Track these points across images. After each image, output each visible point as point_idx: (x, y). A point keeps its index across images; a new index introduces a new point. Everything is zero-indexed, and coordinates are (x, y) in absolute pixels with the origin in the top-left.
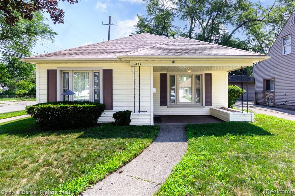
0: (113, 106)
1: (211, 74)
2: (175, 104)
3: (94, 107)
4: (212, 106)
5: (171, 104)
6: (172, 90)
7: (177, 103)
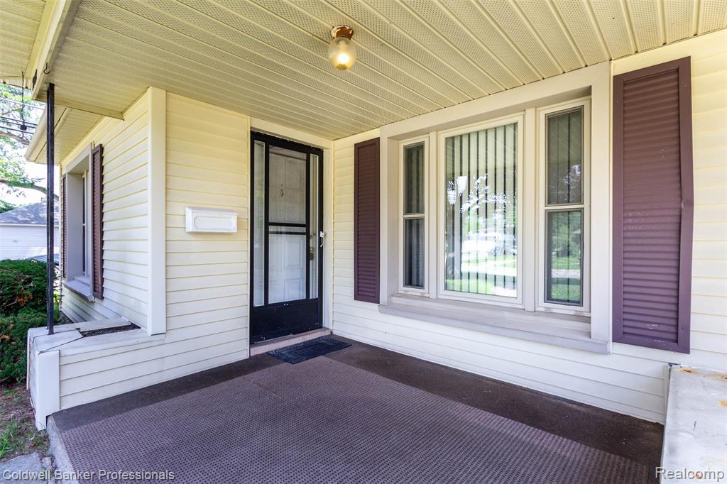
2: (423, 297)
5: (405, 296)
6: (418, 220)
7: (433, 295)
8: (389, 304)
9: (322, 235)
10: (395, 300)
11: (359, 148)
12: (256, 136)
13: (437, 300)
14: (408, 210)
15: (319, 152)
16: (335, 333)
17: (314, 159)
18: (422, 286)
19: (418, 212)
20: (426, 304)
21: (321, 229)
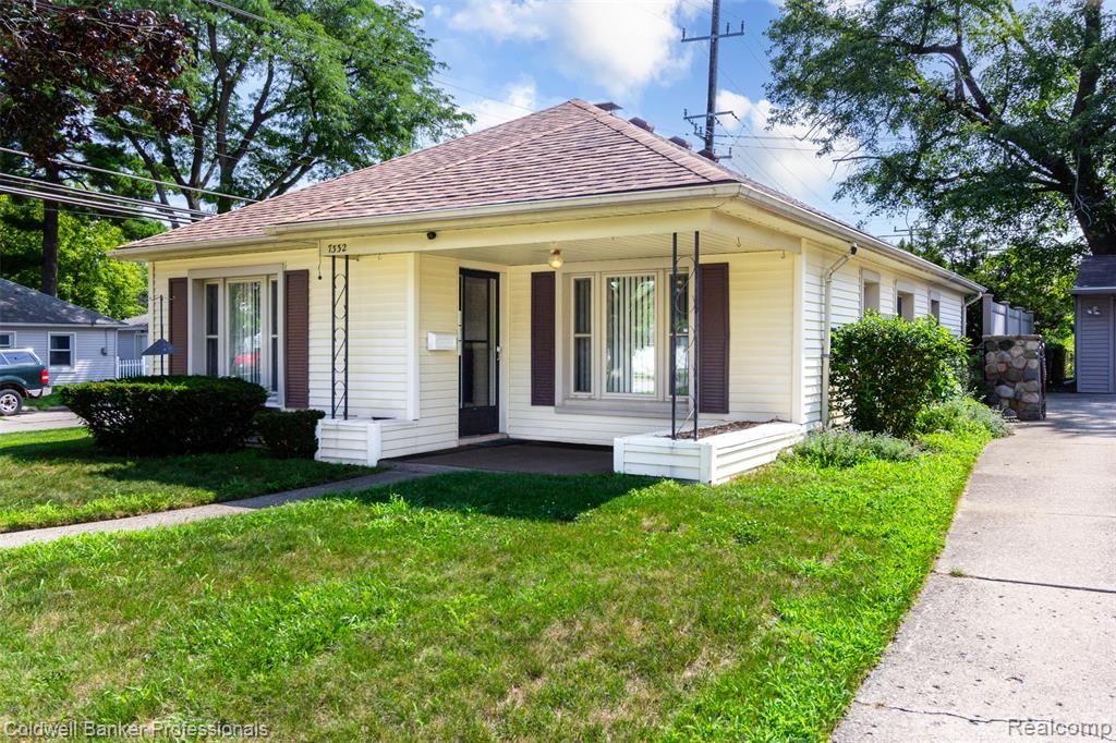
0: (310, 395)
1: (727, 264)
2: (590, 399)
3: (181, 393)
4: (727, 412)
5: (576, 399)
6: (585, 339)
7: (598, 397)
8: (563, 406)
9: (498, 349)
10: (568, 402)
11: (536, 277)
12: (463, 271)
13: (601, 400)
14: (577, 330)
15: (496, 275)
16: (511, 436)
17: (493, 282)
18: (590, 391)
19: (585, 332)
20: (592, 403)
21: (498, 345)
